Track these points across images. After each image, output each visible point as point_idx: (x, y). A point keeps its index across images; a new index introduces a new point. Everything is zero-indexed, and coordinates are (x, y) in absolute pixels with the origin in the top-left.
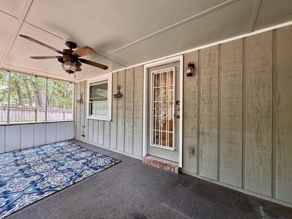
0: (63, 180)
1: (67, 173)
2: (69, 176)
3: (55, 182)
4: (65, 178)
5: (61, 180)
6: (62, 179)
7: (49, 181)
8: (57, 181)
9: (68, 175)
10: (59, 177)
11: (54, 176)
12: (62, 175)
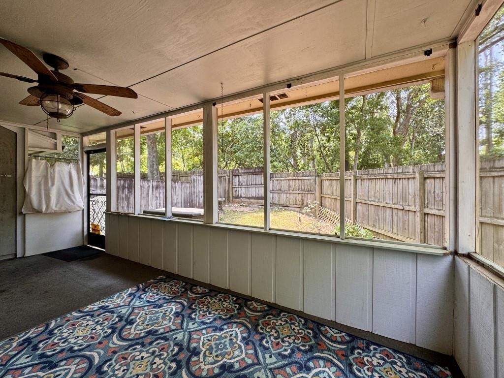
0: (69, 330)
1: (58, 349)
2: (56, 341)
3: (86, 324)
4: (65, 335)
5: (74, 330)
6: (71, 331)
7: (99, 326)
8: (82, 328)
9: (56, 344)
10: (78, 337)
11: (92, 338)
12: (73, 341)
